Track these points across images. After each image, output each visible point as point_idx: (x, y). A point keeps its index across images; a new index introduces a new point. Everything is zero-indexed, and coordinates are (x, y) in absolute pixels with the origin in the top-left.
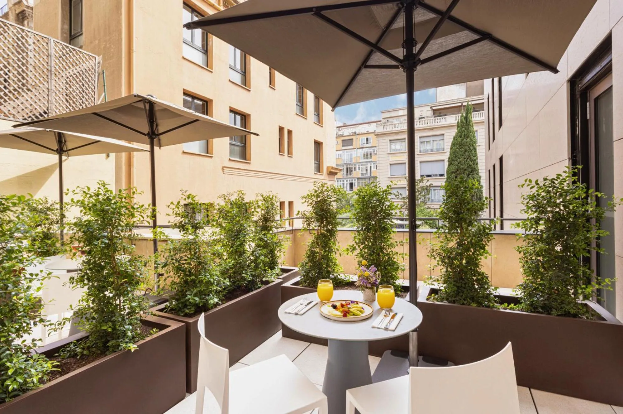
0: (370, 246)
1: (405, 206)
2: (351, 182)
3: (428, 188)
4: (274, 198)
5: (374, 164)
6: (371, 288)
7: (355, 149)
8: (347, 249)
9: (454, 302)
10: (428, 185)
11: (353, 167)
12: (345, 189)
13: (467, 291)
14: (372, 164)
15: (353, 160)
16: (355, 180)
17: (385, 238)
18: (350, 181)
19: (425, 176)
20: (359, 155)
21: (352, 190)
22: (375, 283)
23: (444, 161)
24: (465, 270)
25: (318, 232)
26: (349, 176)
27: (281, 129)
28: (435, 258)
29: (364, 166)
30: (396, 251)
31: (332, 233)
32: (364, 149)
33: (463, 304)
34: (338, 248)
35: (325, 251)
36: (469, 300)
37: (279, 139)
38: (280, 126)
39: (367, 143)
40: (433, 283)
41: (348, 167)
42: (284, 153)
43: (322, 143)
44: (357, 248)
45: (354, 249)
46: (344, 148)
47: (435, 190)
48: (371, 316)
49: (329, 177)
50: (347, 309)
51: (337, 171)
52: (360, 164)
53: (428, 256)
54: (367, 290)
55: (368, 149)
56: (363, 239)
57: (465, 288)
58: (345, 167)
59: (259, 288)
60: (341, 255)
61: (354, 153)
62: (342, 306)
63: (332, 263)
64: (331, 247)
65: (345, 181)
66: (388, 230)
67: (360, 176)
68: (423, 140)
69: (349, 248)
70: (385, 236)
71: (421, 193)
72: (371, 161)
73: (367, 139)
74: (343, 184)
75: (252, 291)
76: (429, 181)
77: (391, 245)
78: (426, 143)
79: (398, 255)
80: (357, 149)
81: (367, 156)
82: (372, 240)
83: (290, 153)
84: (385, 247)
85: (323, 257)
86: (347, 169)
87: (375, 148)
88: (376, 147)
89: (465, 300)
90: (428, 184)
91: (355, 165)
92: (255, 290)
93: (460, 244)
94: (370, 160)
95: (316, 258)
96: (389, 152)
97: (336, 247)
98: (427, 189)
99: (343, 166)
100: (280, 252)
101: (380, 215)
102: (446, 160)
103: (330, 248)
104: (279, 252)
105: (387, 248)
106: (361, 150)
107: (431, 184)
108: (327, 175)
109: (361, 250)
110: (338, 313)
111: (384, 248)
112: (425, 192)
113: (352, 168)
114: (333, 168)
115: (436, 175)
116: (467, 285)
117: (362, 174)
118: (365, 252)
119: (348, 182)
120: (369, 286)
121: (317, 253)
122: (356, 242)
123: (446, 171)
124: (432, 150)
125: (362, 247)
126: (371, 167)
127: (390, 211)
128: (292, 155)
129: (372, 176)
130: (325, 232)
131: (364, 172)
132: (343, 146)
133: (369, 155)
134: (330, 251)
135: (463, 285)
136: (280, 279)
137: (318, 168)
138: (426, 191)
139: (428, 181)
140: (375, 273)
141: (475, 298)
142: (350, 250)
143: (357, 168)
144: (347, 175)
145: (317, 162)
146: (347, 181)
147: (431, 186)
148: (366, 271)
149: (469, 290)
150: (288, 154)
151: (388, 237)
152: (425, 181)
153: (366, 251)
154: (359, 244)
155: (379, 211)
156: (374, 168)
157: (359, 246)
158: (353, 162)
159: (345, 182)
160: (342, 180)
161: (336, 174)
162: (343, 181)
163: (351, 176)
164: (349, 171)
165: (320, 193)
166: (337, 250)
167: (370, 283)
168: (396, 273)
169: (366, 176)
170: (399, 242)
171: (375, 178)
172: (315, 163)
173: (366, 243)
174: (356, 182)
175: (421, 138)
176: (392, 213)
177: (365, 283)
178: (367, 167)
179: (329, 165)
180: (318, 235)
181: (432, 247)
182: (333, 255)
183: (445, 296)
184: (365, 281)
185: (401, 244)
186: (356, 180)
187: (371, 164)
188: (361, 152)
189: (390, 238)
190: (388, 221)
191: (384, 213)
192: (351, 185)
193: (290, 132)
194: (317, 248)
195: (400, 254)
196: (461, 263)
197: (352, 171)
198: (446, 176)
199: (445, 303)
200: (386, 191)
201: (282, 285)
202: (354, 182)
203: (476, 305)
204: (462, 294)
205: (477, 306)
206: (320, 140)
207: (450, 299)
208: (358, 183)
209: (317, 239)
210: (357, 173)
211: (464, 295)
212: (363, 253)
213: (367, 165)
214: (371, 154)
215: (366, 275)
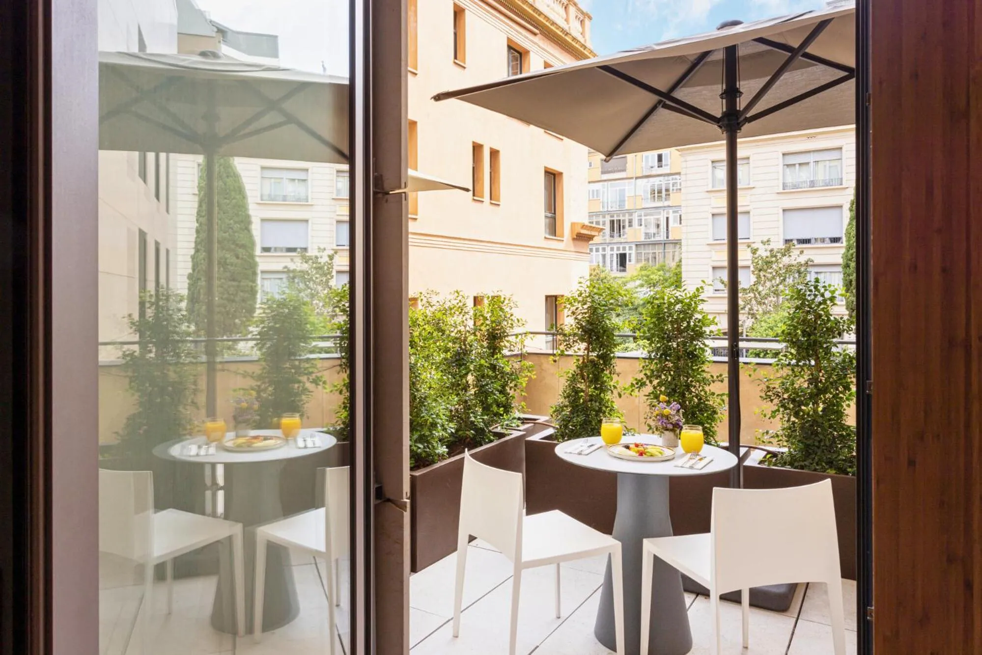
0: (669, 382)
1: (747, 309)
2: (622, 252)
3: (802, 269)
4: (507, 301)
5: (674, 212)
6: (673, 430)
7: (632, 178)
8: (632, 384)
9: (802, 468)
10: (803, 262)
11: (627, 218)
12: (608, 268)
13: (823, 452)
14: (671, 211)
15: (627, 203)
16: (630, 248)
17: (693, 370)
18: (618, 249)
19: (795, 242)
20: (640, 192)
21: (624, 271)
22: (678, 424)
23: (841, 207)
24: (820, 420)
25: (584, 359)
26: (616, 239)
27: (477, 148)
28: (772, 401)
29: (652, 217)
30: (712, 391)
31: (606, 359)
32: (651, 180)
33: (815, 470)
34: (615, 385)
35: (595, 388)
36: (824, 464)
37: (474, 168)
38: (474, 143)
39: (660, 166)
40: (772, 440)
41: (615, 218)
42: (482, 197)
43: (561, 174)
44: (648, 382)
45: (643, 384)
46: (605, 177)
47: (821, 273)
48: (673, 459)
49: (575, 246)
50: (643, 449)
51: (593, 233)
52: (643, 213)
53: (761, 397)
54: (667, 433)
55: (661, 178)
56: (658, 371)
57: (818, 447)
58: (608, 219)
59: (491, 441)
60: (620, 396)
61: (628, 188)
62: (637, 446)
63: (607, 407)
64: (605, 381)
65: (608, 249)
66: (698, 357)
67: (642, 239)
68: (791, 160)
69: (634, 382)
70: (694, 368)
71: (784, 280)
72: (669, 206)
73: (660, 158)
74: (604, 256)
75: (481, 445)
76: (805, 252)
77: (705, 381)
78: (797, 166)
79: (715, 396)
80: (637, 178)
81: (660, 192)
82: (672, 373)
83: (494, 196)
84: (693, 384)
85: (592, 399)
86: (612, 222)
87: (677, 177)
88: (679, 174)
89: (817, 464)
90: (802, 259)
91: (631, 214)
92: (485, 444)
93: (814, 380)
94: (666, 203)
95: (579, 399)
96: (710, 189)
97: (612, 383)
98: (799, 272)
99: (604, 217)
100: (515, 390)
101: (685, 334)
102: (846, 207)
103: (603, 383)
104: (513, 389)
105: (697, 386)
106: (645, 180)
107: (810, 260)
108: (571, 242)
109: (655, 388)
110: (632, 453)
111: (692, 386)
112: (794, 278)
113: (624, 221)
114: (584, 227)
115: (823, 240)
116: (822, 444)
117: (647, 234)
118: (660, 391)
119: (615, 252)
120: (671, 427)
121: (582, 391)
122: (645, 374)
123: (844, 231)
124: (812, 184)
125: (655, 382)
126: (667, 218)
127: (701, 328)
128: (499, 201)
129: (670, 238)
130: (596, 359)
131: (653, 230)
132: (603, 173)
133: (664, 193)
134: (602, 389)
135: (817, 444)
136: (520, 430)
137: (553, 228)
138: (797, 275)
139: (802, 252)
140: (678, 411)
141: (834, 462)
142: (636, 386)
143: (635, 223)
144: (612, 236)
145: (550, 215)
146: (612, 249)
147: (810, 263)
148: (665, 408)
149: (825, 451)
150: (491, 199)
151: (698, 369)
152: (795, 253)
153: (663, 389)
154: (652, 379)
155: (685, 328)
156: (675, 221)
157: (651, 382)
158: (627, 207)
159: (608, 252)
160: (600, 248)
161: (590, 238)
162: (604, 249)
163: (622, 240)
164: (617, 227)
165: (587, 297)
166: (615, 387)
167: (671, 423)
168: (711, 424)
169: (657, 238)
170: (717, 377)
171: (677, 243)
172: (546, 217)
173: (663, 377)
174: (633, 252)
175: (787, 157)
176: (705, 332)
177: (665, 423)
178: (658, 219)
179: (575, 220)
180: (583, 362)
181: (767, 384)
182: (608, 396)
183: (789, 459)
184: (665, 421)
185: (719, 378)
186: (634, 247)
187: (668, 213)
188: (645, 186)
189: (703, 371)
190: (699, 343)
191: (693, 330)
192: (623, 260)
193: (494, 154)
194: (582, 383)
195: (718, 395)
196: (815, 411)
197: (624, 227)
198: (845, 244)
199: (788, 468)
200: (695, 297)
201: (527, 439)
202: (627, 252)
203: (834, 472)
204: (813, 456)
205: (836, 473)
206: (555, 167)
207: (796, 464)
208: (638, 254)
209: (581, 368)
210: (634, 234)
211: (816, 458)
212: (659, 392)
213: (660, 213)
214: (667, 190)
215: (666, 414)
